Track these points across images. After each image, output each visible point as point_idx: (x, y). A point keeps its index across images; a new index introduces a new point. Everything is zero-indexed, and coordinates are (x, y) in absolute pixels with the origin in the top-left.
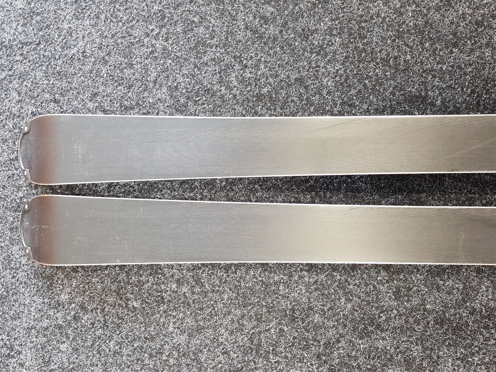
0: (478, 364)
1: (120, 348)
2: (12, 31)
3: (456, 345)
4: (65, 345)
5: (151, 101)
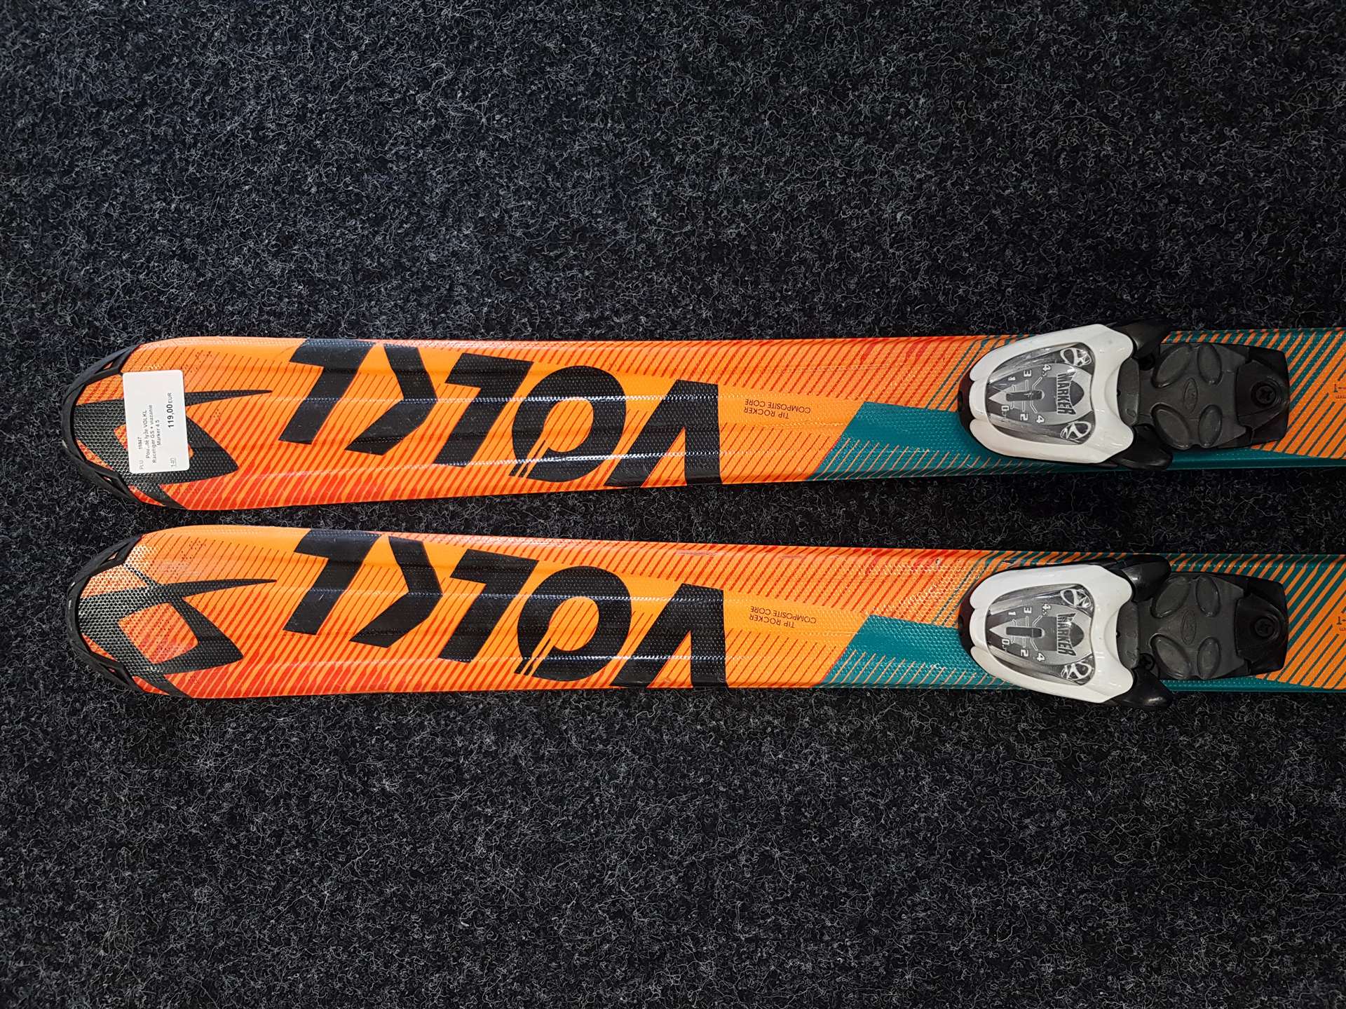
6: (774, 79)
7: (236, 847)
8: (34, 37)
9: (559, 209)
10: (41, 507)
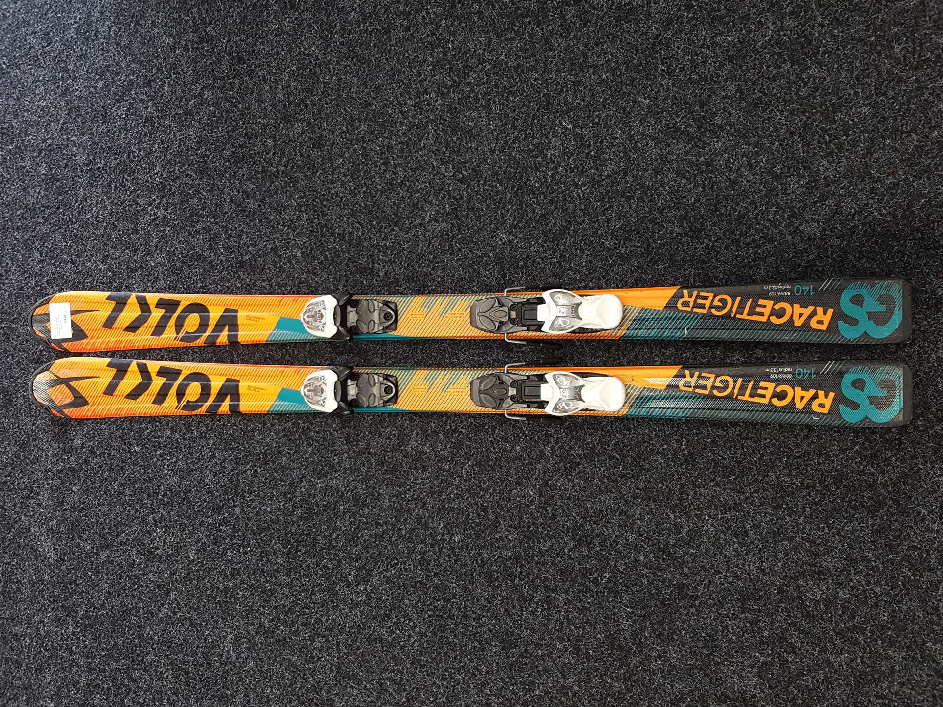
6: (260, 206)
7: (87, 471)
8: (23, 182)
9: (192, 248)
10: (24, 351)
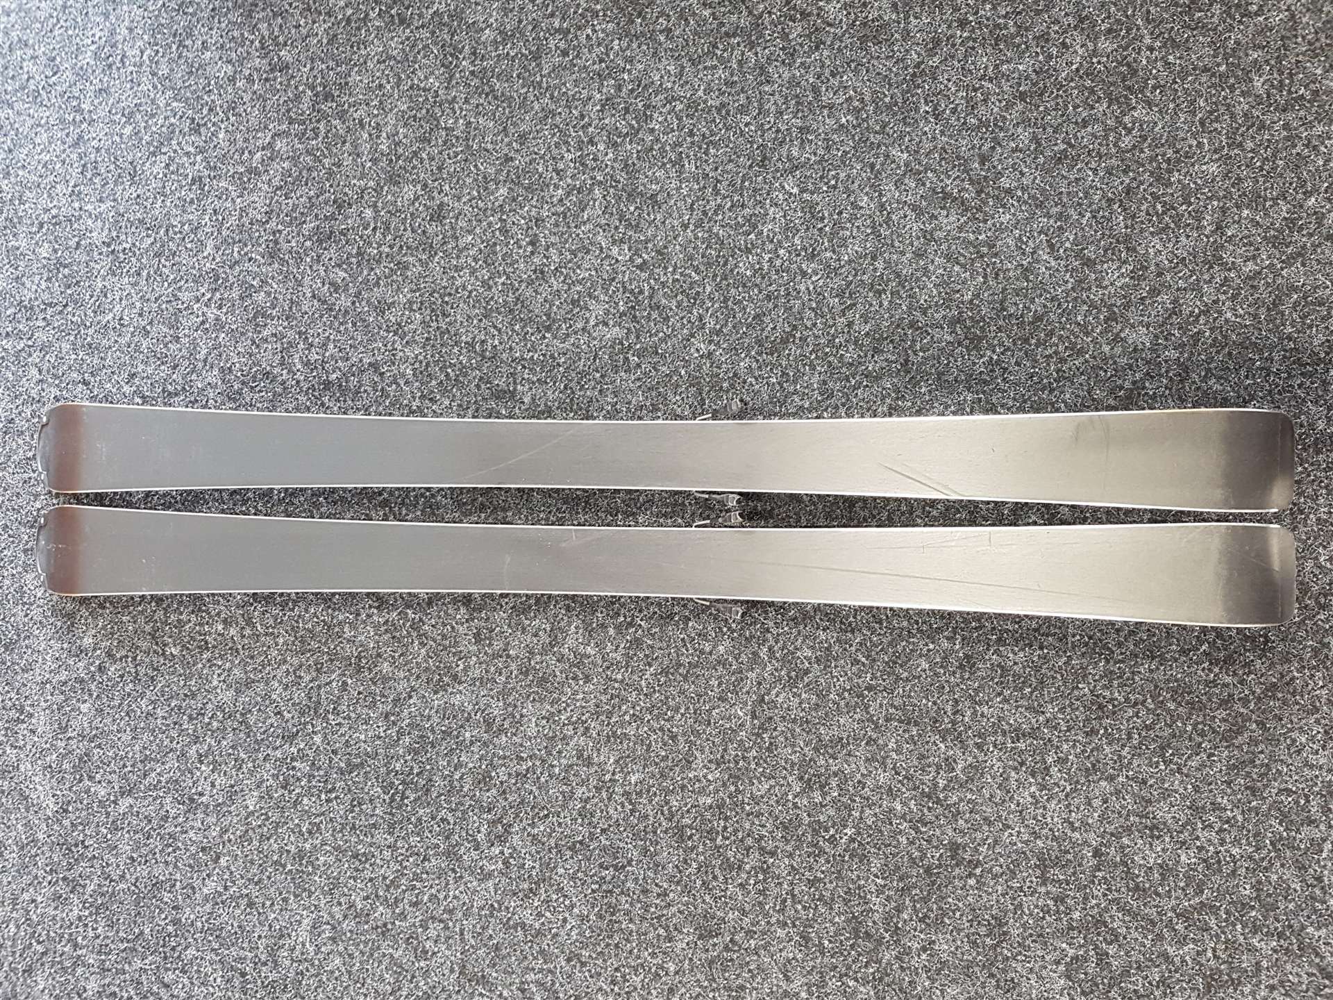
0: (564, 725)
1: (154, 708)
2: (35, 287)
3: (542, 700)
4: (87, 705)
5: (200, 386)
